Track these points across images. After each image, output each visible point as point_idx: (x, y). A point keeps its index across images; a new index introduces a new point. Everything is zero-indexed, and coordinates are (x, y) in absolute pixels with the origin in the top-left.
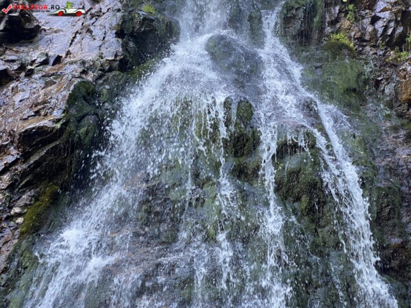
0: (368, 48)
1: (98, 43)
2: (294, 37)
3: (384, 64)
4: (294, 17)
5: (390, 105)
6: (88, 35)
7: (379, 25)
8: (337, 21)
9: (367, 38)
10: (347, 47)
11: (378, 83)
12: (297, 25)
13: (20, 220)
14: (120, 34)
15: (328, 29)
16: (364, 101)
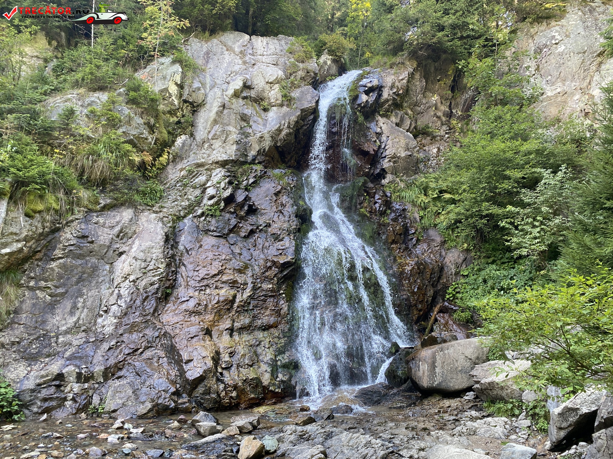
0: (373, 216)
1: (287, 219)
2: (345, 209)
3: (380, 225)
4: (345, 200)
5: (384, 244)
6: (281, 215)
7: (377, 205)
8: (362, 203)
9: (373, 211)
10: (367, 216)
11: (379, 234)
12: (346, 204)
13: (284, 295)
14: (296, 216)
15: (359, 207)
16: (375, 242)
